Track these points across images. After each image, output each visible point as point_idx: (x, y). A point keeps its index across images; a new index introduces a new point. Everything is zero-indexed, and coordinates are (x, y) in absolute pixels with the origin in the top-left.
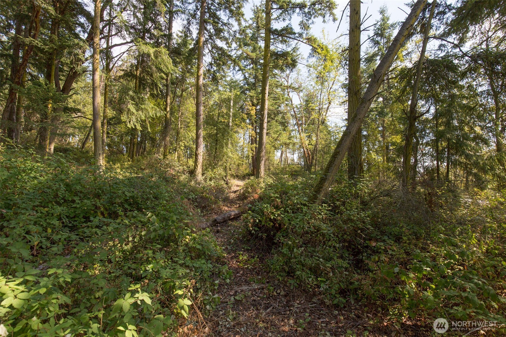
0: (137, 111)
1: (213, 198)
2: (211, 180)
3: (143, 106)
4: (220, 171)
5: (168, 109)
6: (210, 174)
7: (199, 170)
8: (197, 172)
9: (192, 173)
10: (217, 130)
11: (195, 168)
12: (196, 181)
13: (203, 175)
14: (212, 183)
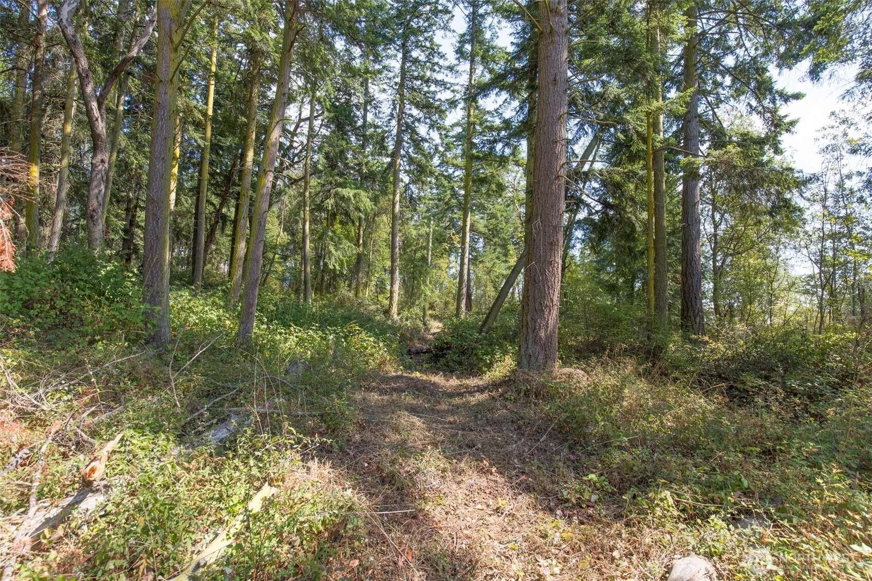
0: (336, 251)
1: (408, 335)
2: (407, 320)
3: (341, 246)
4: (416, 310)
5: (361, 242)
6: (406, 313)
7: (395, 309)
8: (393, 312)
9: (387, 312)
10: (414, 268)
11: (390, 307)
12: (392, 320)
13: (399, 314)
14: (408, 323)
